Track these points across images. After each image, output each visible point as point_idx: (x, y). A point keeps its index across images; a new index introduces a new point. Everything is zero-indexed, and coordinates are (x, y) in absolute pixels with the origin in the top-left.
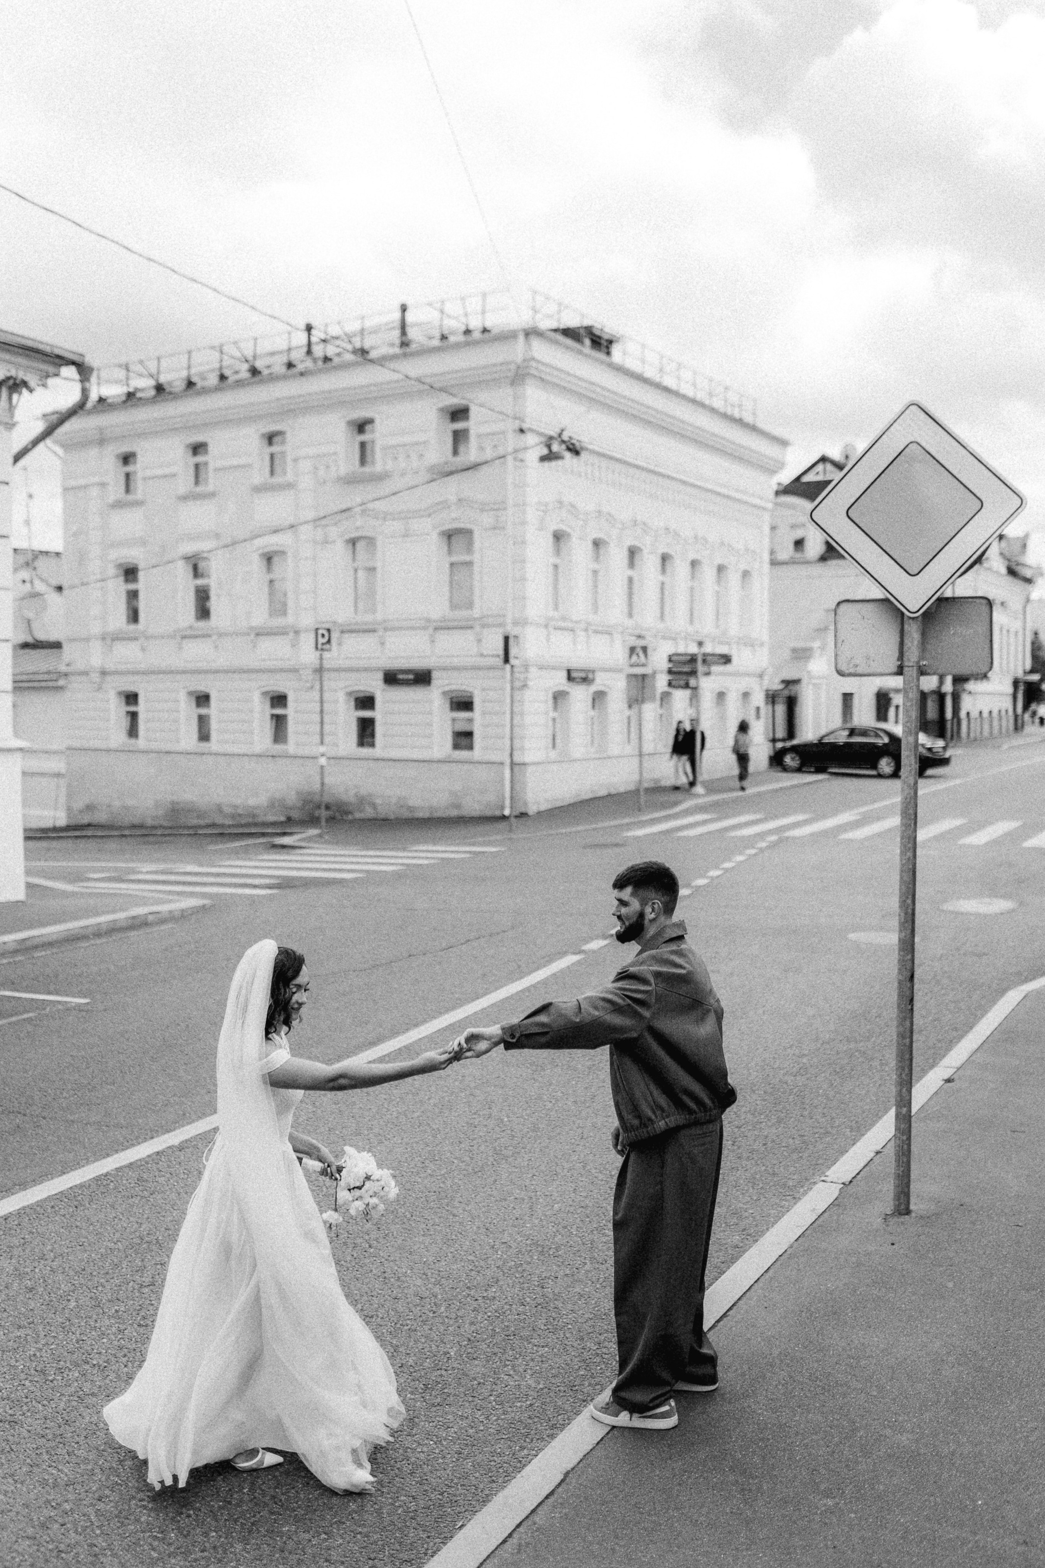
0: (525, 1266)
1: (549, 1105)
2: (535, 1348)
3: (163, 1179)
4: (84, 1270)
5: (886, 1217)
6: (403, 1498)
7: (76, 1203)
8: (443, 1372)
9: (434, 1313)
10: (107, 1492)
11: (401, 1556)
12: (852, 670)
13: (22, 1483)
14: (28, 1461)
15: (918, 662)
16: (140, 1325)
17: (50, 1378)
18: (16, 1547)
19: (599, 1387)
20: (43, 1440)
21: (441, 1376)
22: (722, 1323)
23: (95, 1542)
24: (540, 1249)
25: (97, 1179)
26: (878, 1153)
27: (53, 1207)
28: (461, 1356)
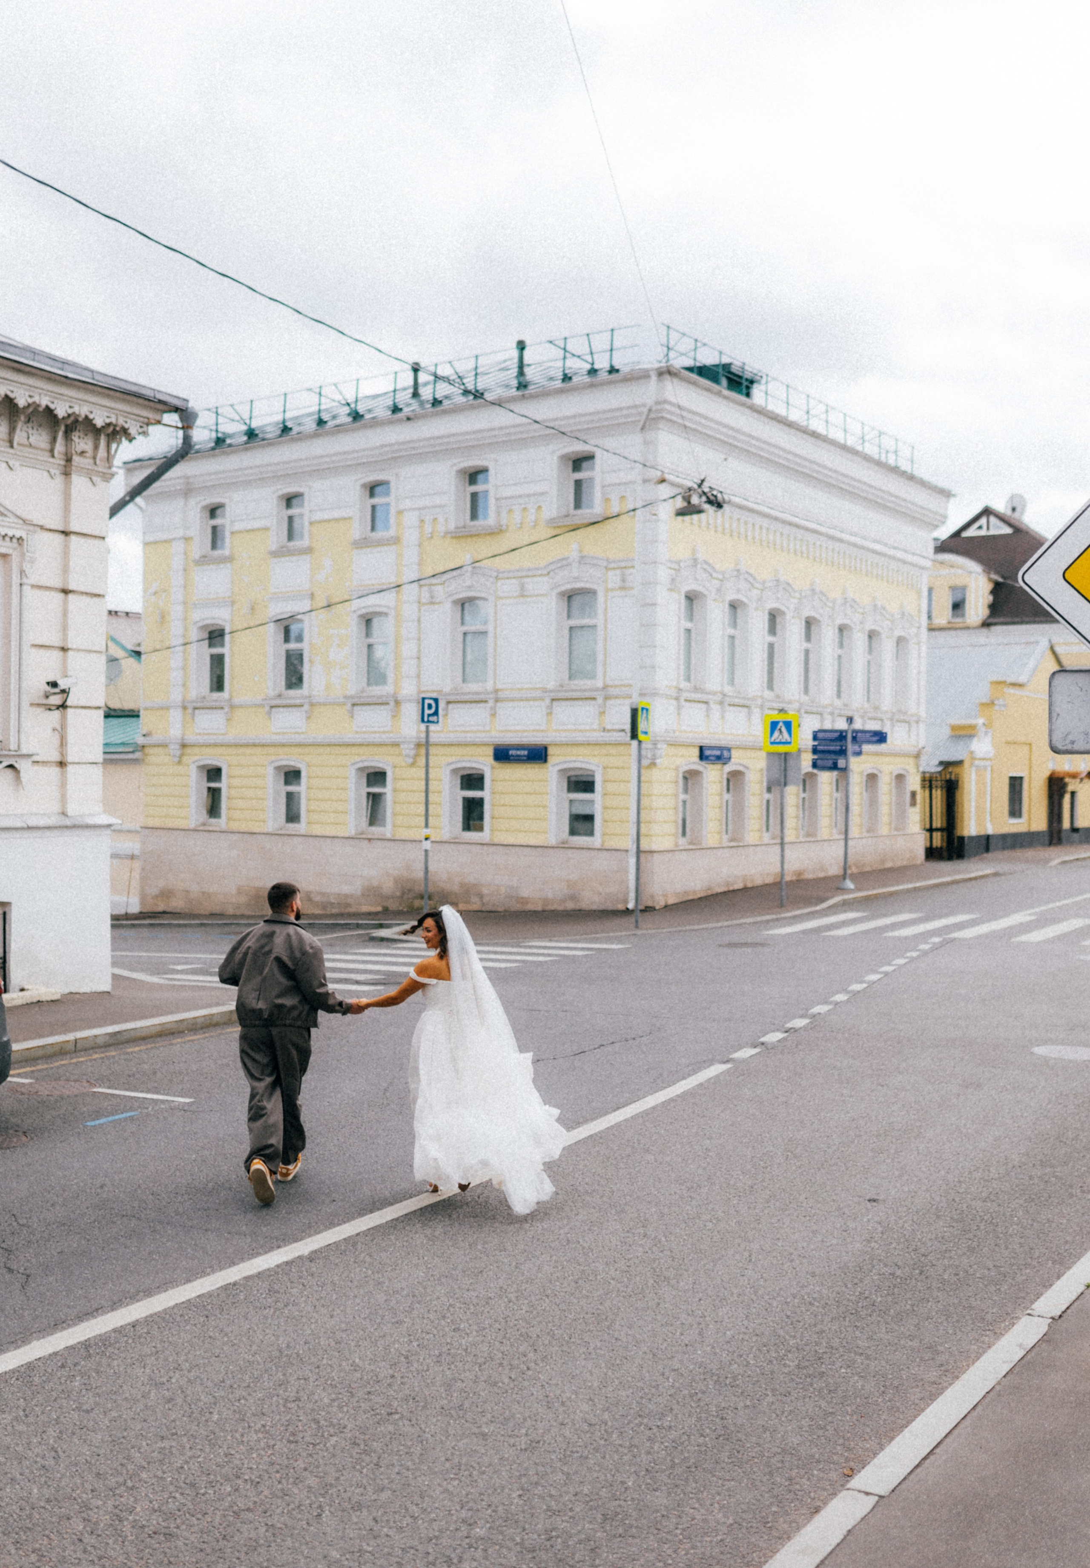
0: (700, 1395)
1: (710, 1225)
2: (720, 1482)
3: (295, 1290)
4: (223, 1381)
7: (206, 1313)
8: (622, 1503)
9: (606, 1440)
12: (1068, 747)
16: (289, 1441)
19: (794, 1525)
20: (202, 1554)
21: (620, 1506)
22: (928, 1461)
24: (715, 1378)
25: (226, 1288)
27: (181, 1316)
28: (640, 1486)
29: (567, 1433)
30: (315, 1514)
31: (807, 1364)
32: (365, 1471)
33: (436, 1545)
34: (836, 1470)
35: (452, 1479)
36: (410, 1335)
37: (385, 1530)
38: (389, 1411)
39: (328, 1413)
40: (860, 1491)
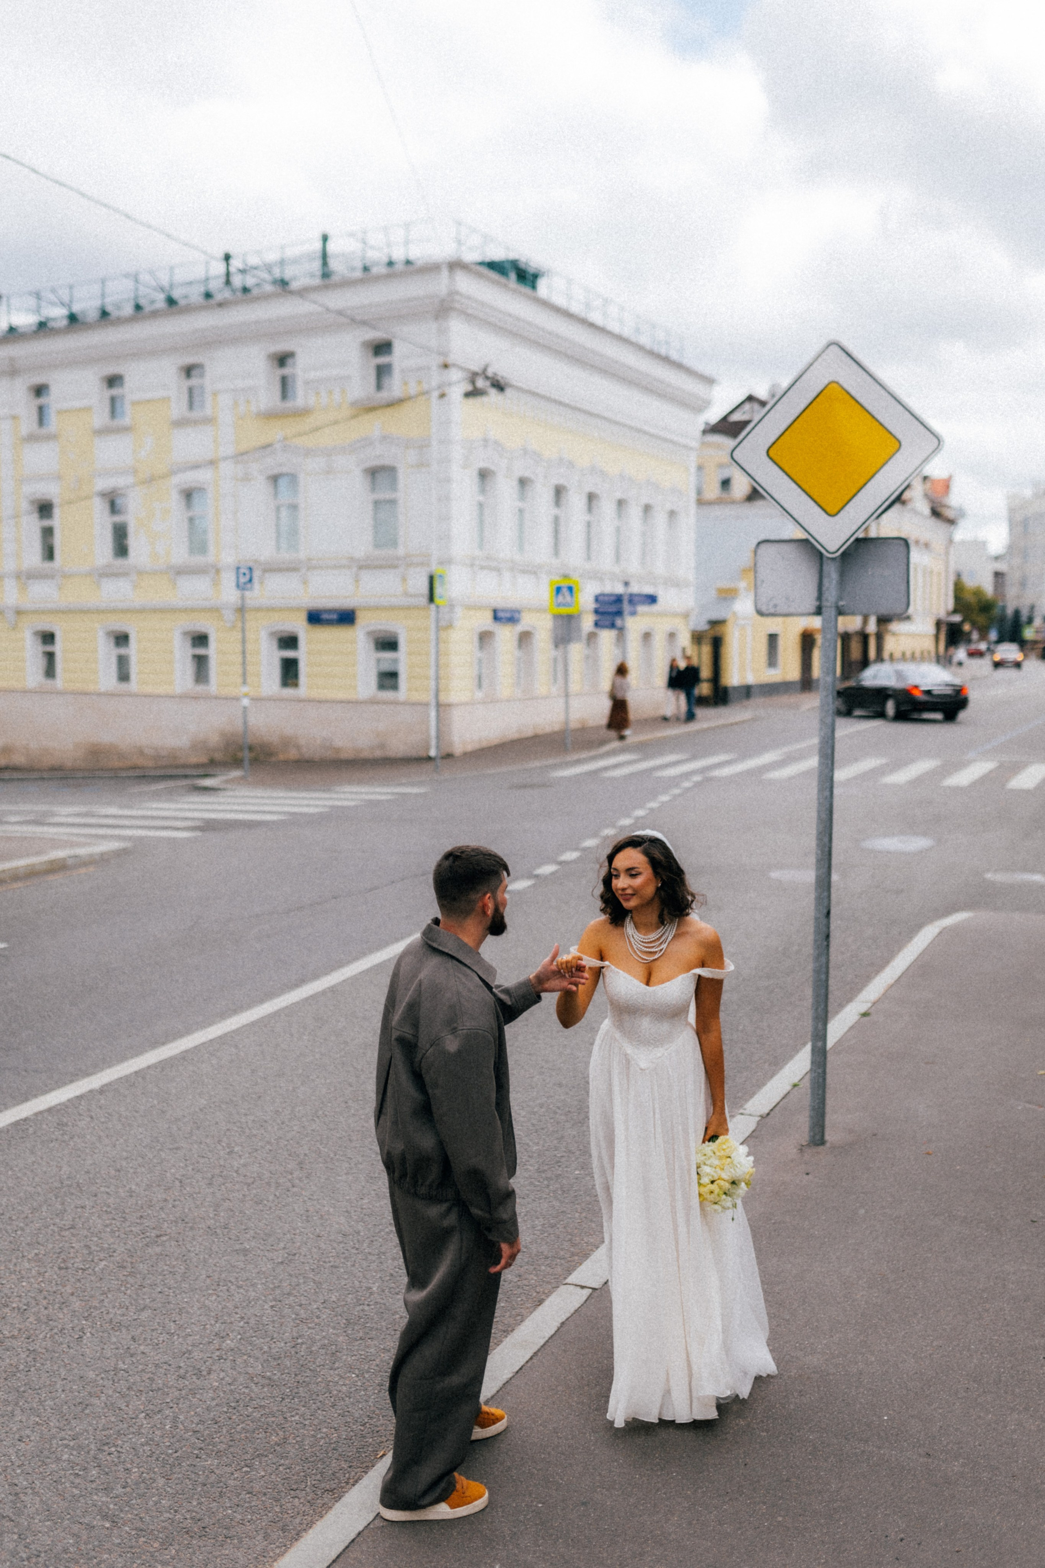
3: (83, 1123)
5: (801, 1149)
6: (325, 1430)
9: (357, 1249)
10: (28, 1432)
11: (323, 1485)
12: (772, 611)
15: (836, 603)
16: (60, 1268)
21: (363, 1310)
23: (16, 1481)
25: (16, 1124)
26: (795, 1086)
28: (383, 1291)
29: (323, 1246)
30: (77, 1336)
31: (546, 1168)
32: (129, 1292)
33: (188, 1359)
34: (561, 1265)
35: (210, 1295)
36: (186, 1160)
37: (142, 1348)
38: (158, 1233)
39: (100, 1239)
40: (576, 1285)
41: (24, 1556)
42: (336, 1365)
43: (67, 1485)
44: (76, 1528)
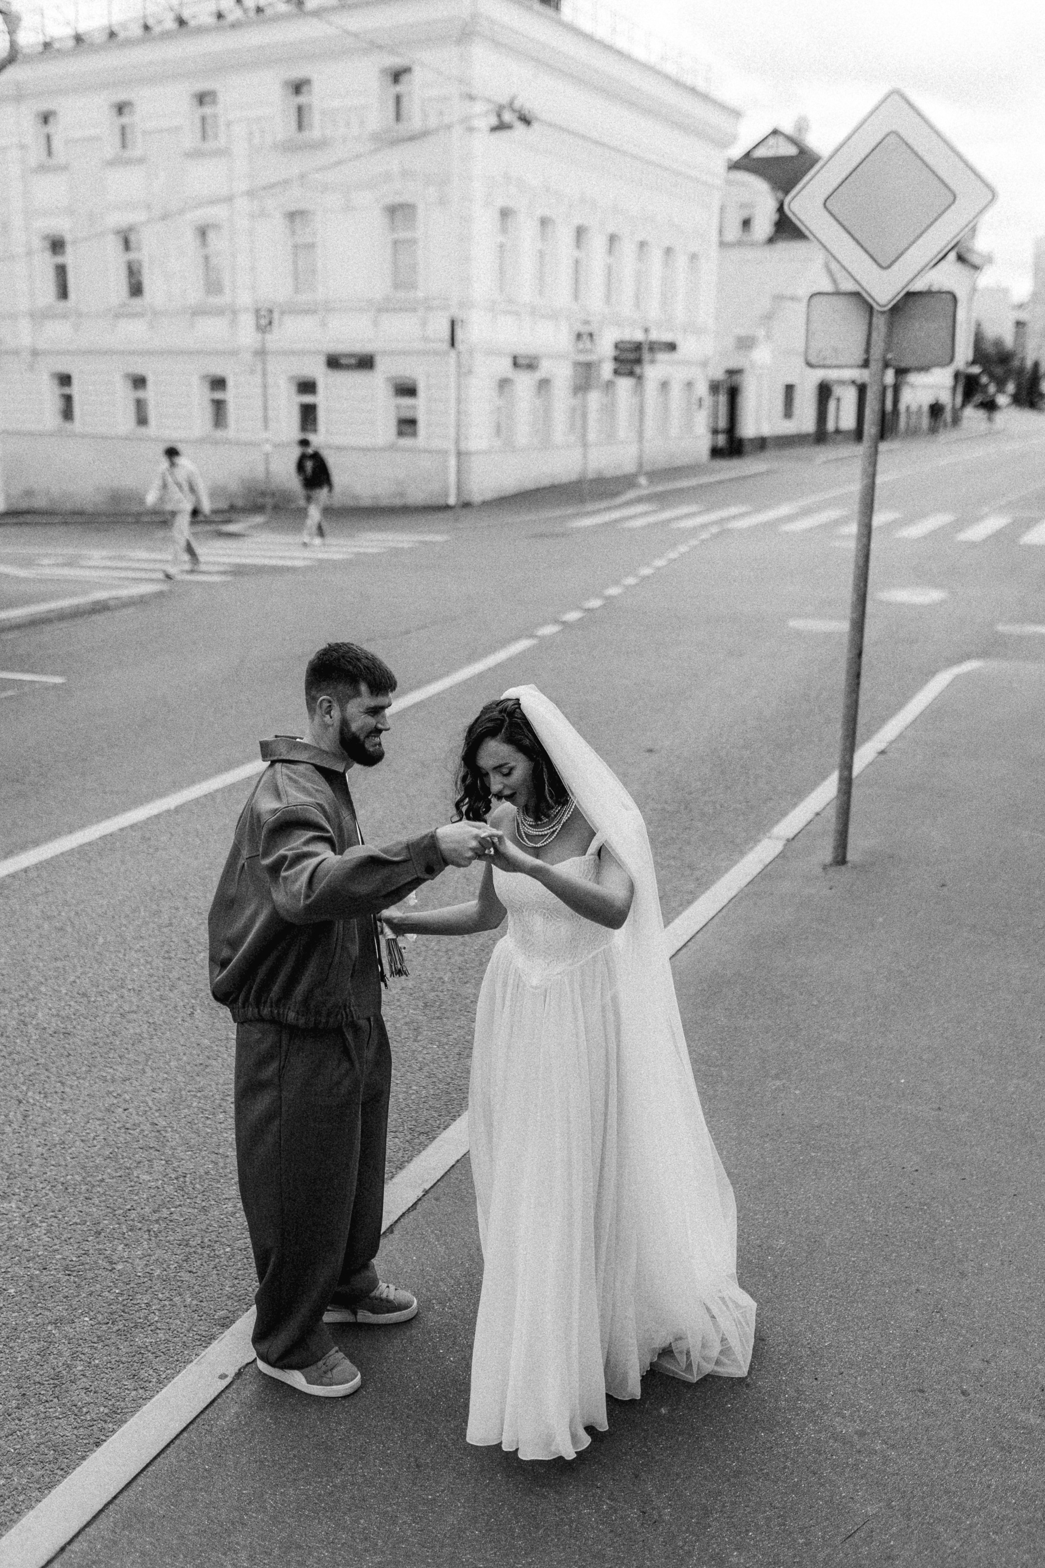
3: (164, 838)
4: (106, 913)
5: (825, 868)
6: (414, 1088)
7: (88, 858)
10: (159, 1085)
11: (418, 1129)
12: (822, 362)
13: (84, 1079)
14: (86, 1062)
15: (884, 356)
17: (93, 999)
18: (88, 1125)
20: (96, 1047)
23: (156, 1122)
26: (818, 814)
27: (66, 862)
41: (173, 1176)
42: (419, 1038)
43: (200, 1125)
44: (213, 1157)
